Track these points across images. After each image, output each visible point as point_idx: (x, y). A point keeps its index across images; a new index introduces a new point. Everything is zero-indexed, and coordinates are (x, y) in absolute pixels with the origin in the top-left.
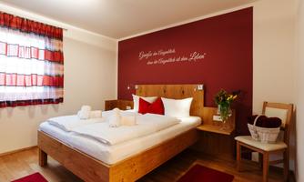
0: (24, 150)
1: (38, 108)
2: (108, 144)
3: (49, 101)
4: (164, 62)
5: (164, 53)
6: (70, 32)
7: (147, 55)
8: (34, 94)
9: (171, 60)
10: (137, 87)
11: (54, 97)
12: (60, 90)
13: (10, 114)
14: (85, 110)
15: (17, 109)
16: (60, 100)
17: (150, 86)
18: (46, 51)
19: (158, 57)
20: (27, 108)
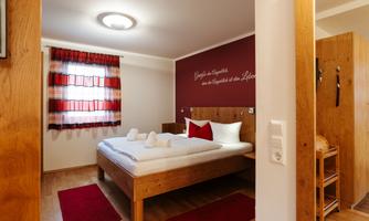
0: (89, 166)
1: (100, 129)
2: (135, 160)
3: (108, 124)
4: (218, 82)
5: (217, 73)
6: (127, 58)
7: (202, 75)
8: (96, 118)
9: (223, 81)
10: (192, 109)
11: (113, 120)
12: (118, 113)
13: (78, 135)
14: (133, 132)
15: (83, 130)
16: (118, 123)
17: (204, 109)
18: (106, 78)
19: (212, 77)
20: (91, 129)
